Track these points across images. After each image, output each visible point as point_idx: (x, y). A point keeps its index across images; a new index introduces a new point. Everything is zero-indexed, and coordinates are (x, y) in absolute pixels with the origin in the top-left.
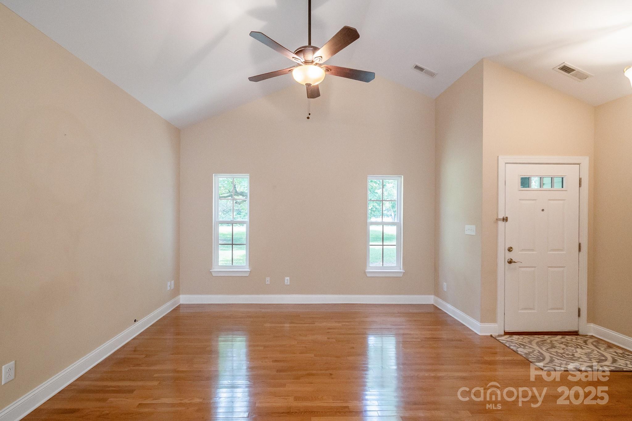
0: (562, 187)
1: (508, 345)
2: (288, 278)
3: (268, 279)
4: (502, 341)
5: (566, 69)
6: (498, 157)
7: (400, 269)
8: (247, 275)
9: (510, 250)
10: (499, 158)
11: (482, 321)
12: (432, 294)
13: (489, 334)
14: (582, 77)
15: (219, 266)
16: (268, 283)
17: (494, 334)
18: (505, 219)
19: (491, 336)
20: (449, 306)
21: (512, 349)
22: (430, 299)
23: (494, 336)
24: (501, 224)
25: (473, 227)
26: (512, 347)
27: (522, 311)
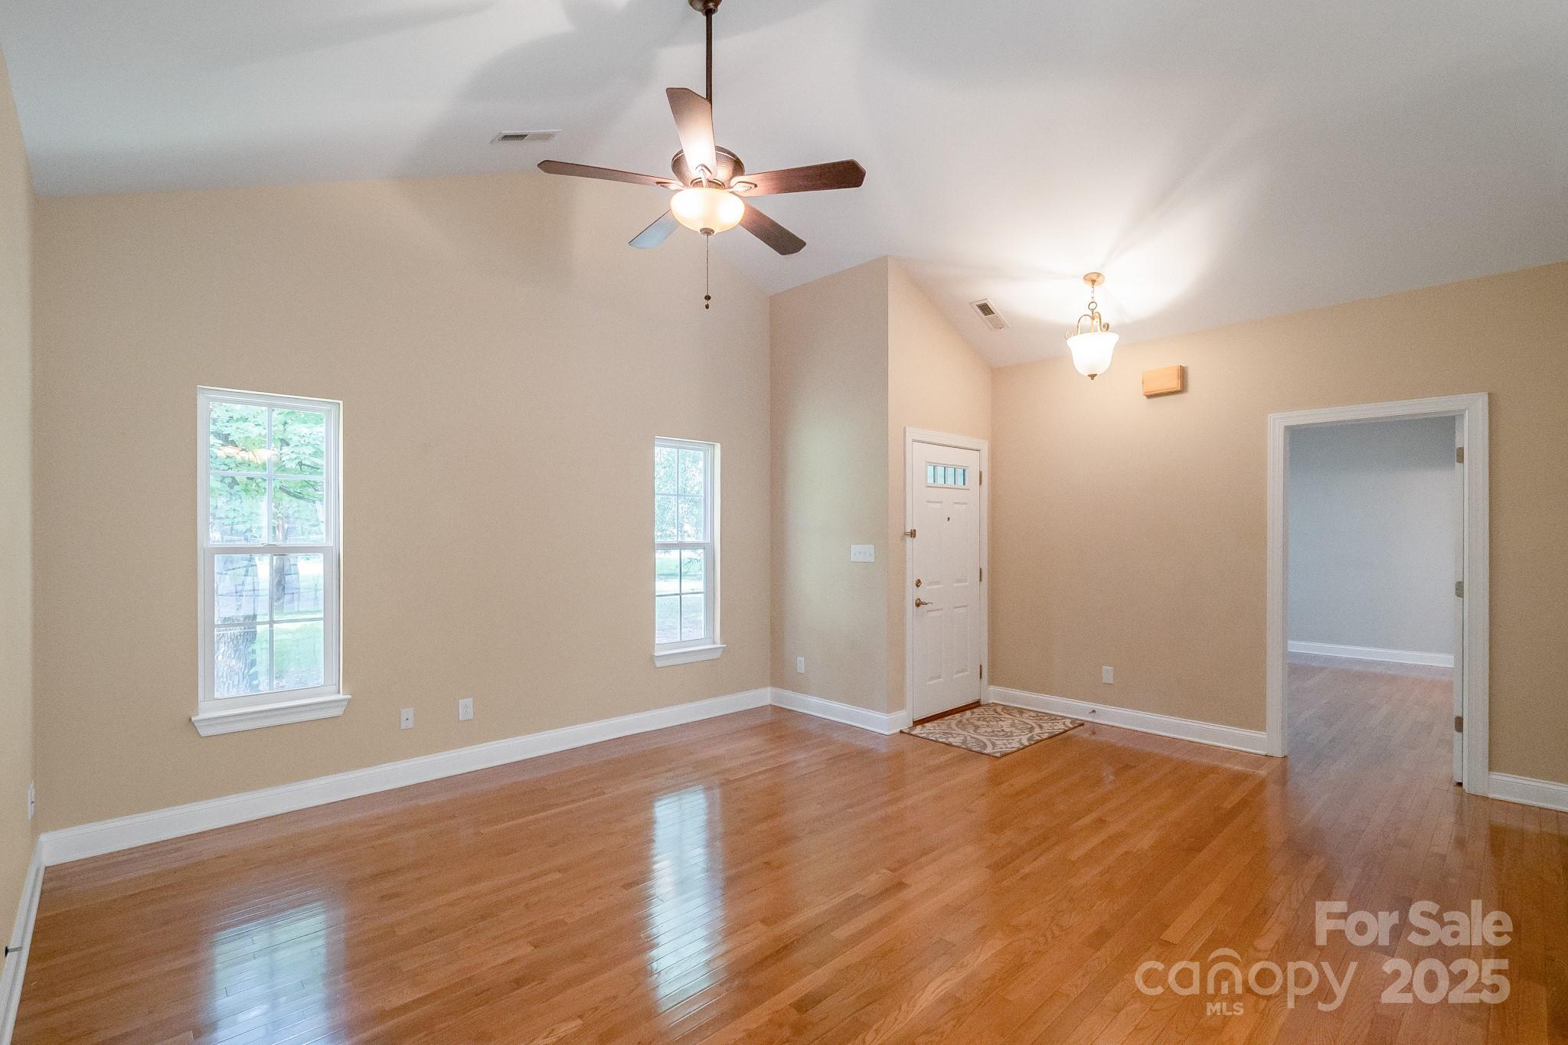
0: (964, 484)
1: (934, 739)
2: (469, 701)
3: (407, 713)
4: (922, 736)
5: (985, 309)
6: (905, 428)
7: (714, 643)
8: (338, 711)
9: (918, 583)
10: (907, 430)
11: (888, 712)
12: (765, 686)
13: (898, 730)
14: (999, 325)
15: (215, 699)
16: (410, 724)
17: (905, 728)
18: (913, 534)
19: (901, 732)
20: (814, 700)
21: (942, 743)
22: (764, 696)
23: (906, 731)
24: (909, 539)
25: (870, 548)
26: (940, 740)
27: (931, 682)
